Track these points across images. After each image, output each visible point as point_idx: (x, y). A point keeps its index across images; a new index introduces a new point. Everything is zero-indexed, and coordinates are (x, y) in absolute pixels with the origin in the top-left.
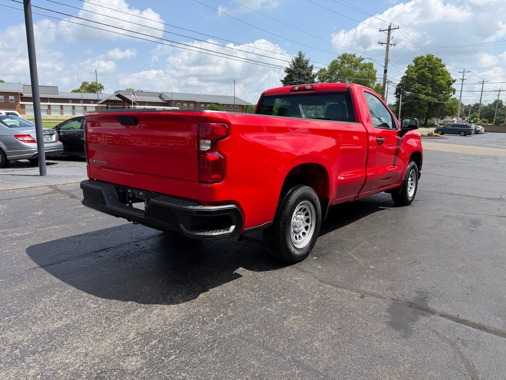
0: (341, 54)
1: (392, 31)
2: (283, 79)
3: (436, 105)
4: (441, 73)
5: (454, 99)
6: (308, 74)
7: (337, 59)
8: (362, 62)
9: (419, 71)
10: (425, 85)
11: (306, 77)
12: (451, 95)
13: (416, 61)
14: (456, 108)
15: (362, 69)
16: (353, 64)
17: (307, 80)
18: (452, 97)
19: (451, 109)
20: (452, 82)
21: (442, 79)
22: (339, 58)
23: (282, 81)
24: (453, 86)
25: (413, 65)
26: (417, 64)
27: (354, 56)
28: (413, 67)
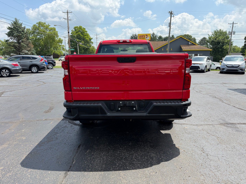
0: (38, 22)
1: (69, 13)
2: (7, 33)
3: (87, 49)
4: (86, 35)
5: (93, 47)
6: (23, 31)
7: (36, 24)
8: (50, 27)
9: (77, 33)
10: (80, 40)
11: (22, 33)
12: (92, 45)
13: (75, 28)
14: (94, 50)
15: (50, 30)
16: (45, 27)
17: (23, 34)
18: (92, 46)
19: (92, 51)
20: (91, 39)
21: (87, 37)
22: (37, 23)
23: (6, 34)
24: (92, 41)
25: (74, 30)
26: (75, 30)
27: (45, 23)
28: (74, 31)
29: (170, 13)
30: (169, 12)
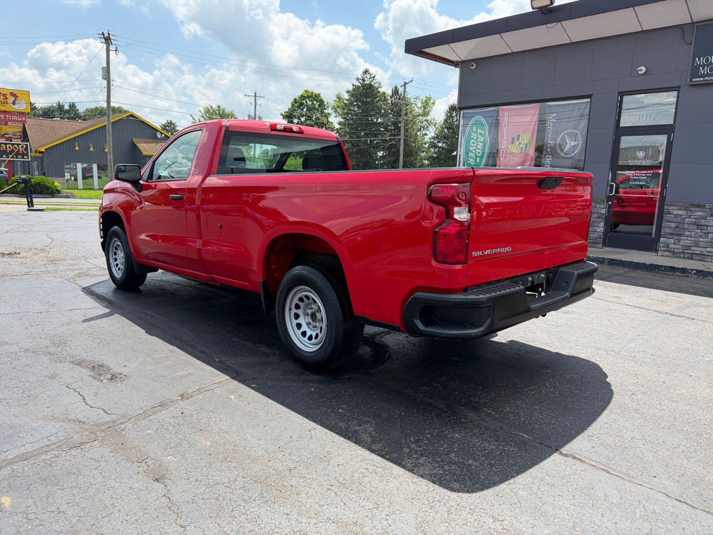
29: (104, 38)
30: (103, 34)
